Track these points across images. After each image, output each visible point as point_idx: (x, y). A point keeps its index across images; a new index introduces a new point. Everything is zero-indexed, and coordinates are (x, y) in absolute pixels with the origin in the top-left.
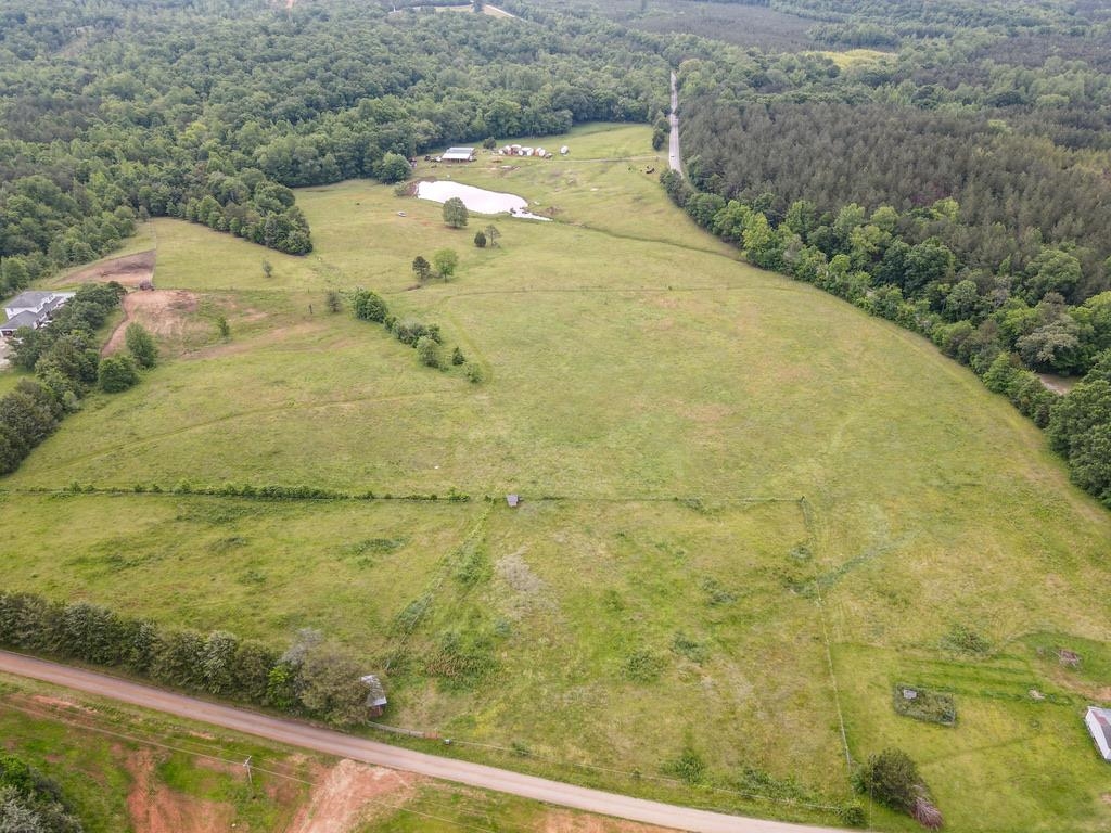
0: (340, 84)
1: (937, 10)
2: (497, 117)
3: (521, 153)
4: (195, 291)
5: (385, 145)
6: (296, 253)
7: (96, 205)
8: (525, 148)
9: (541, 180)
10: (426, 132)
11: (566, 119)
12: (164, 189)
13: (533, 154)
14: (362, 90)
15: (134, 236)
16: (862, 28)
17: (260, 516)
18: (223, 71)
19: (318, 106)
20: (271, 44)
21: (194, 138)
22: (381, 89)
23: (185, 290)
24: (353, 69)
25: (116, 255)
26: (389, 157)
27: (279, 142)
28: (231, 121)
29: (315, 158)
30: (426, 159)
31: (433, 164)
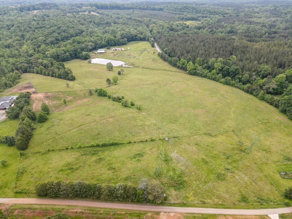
0: (64, 34)
1: (205, 11)
2: (108, 41)
3: (118, 50)
4: (49, 92)
5: (82, 50)
6: (71, 80)
7: (6, 71)
8: (119, 49)
9: (126, 56)
10: (91, 46)
11: (126, 41)
12: (26, 65)
13: (121, 50)
14: (70, 35)
15: (21, 79)
16: (189, 16)
17: (104, 151)
18: (26, 32)
19: (58, 40)
20: (38, 24)
21: (25, 50)
22: (75, 35)
23: (46, 92)
24: (66, 30)
25: (19, 84)
26: (84, 53)
27: (52, 51)
28: (35, 45)
29: (63, 54)
30: (93, 53)
31: (95, 54)
